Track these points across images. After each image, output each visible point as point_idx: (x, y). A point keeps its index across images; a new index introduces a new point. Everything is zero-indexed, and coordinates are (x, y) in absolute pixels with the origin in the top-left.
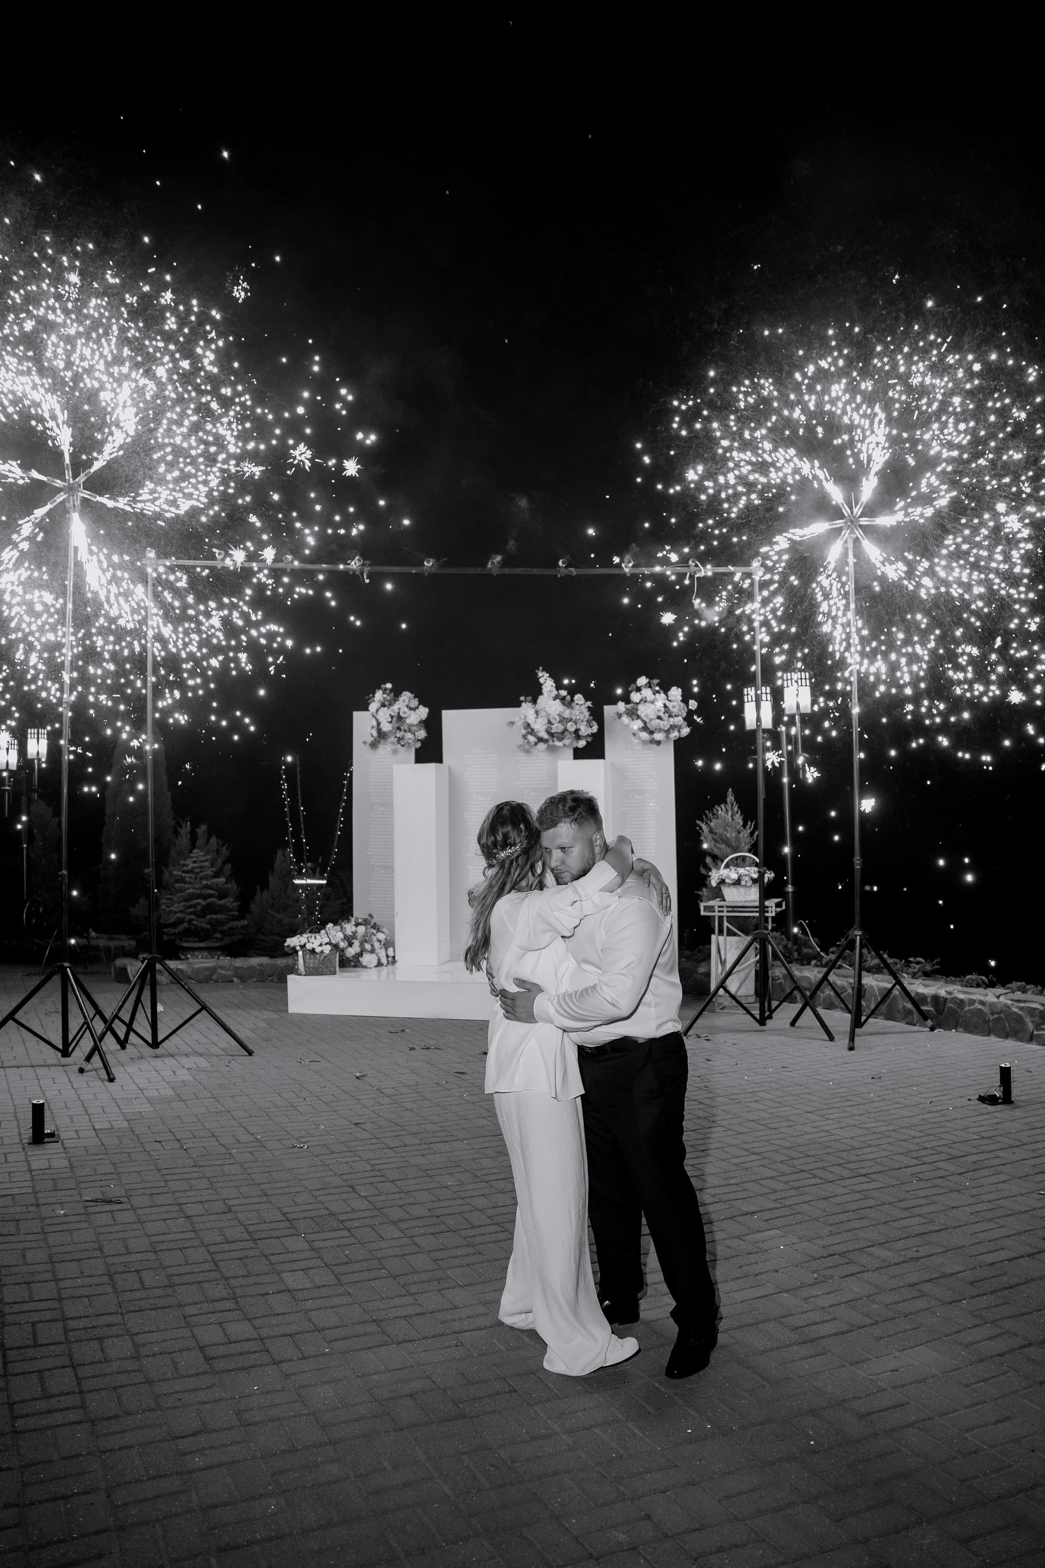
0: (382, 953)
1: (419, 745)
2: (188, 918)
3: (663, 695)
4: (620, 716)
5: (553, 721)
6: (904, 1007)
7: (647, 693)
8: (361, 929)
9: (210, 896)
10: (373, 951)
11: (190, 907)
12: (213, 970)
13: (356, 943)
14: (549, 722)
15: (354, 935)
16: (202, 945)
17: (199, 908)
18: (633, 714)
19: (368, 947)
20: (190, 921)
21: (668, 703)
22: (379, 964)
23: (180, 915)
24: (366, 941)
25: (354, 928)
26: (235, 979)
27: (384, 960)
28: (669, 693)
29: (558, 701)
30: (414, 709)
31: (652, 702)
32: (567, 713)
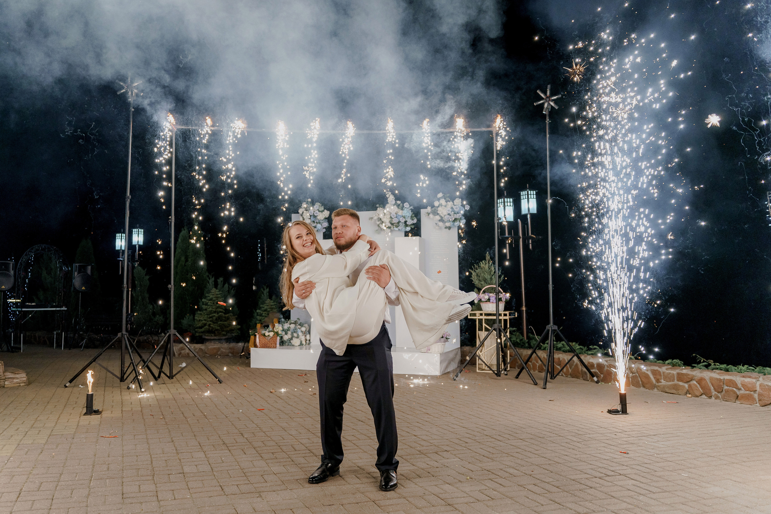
0: (303, 338)
1: (324, 230)
2: (208, 323)
3: (451, 203)
4: (429, 214)
5: (393, 217)
6: (582, 370)
7: (443, 202)
8: (293, 326)
9: (221, 312)
10: (298, 337)
11: (210, 318)
12: (219, 349)
13: (289, 333)
14: (391, 217)
15: (289, 329)
16: (215, 338)
17: (214, 318)
18: (435, 213)
19: (295, 335)
20: (209, 325)
21: (453, 206)
22: (301, 344)
23: (204, 322)
24: (295, 332)
25: (289, 325)
26: (230, 354)
27: (304, 343)
28: (455, 201)
29: (395, 206)
30: (322, 211)
31: (445, 206)
32: (400, 213)
